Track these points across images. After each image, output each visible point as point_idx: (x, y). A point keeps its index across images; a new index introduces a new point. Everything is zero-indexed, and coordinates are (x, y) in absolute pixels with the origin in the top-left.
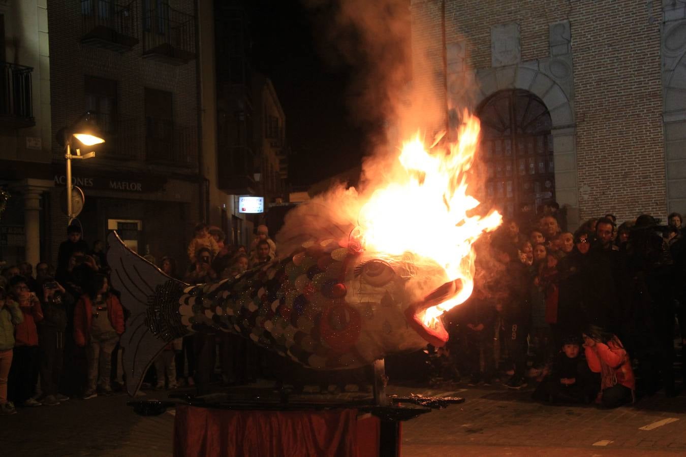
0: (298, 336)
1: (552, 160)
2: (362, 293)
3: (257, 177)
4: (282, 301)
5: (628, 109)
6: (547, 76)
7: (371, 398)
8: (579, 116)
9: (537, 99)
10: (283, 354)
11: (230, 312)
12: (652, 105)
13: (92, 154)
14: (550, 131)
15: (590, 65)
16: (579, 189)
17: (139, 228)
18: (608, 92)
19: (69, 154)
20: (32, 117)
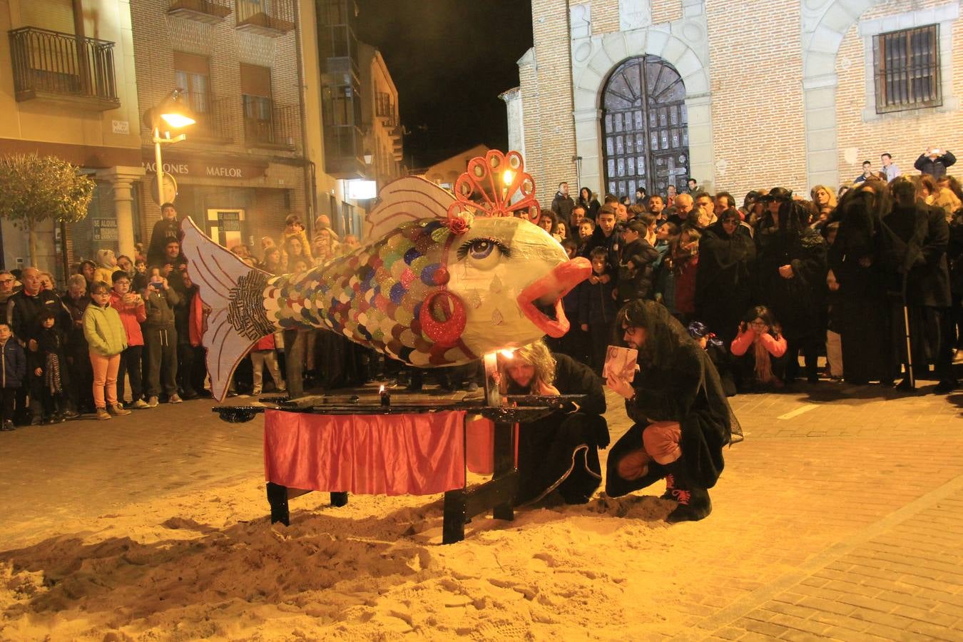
0: (397, 331)
1: (686, 132)
2: (467, 278)
3: (368, 159)
4: (378, 290)
5: (766, 75)
6: (680, 40)
7: (482, 398)
8: (715, 83)
9: (670, 66)
10: (382, 351)
11: (320, 305)
12: (792, 71)
13: (182, 137)
14: (684, 101)
15: (726, 27)
16: (715, 164)
17: (242, 218)
18: (745, 56)
19: (157, 139)
20: (117, 98)
